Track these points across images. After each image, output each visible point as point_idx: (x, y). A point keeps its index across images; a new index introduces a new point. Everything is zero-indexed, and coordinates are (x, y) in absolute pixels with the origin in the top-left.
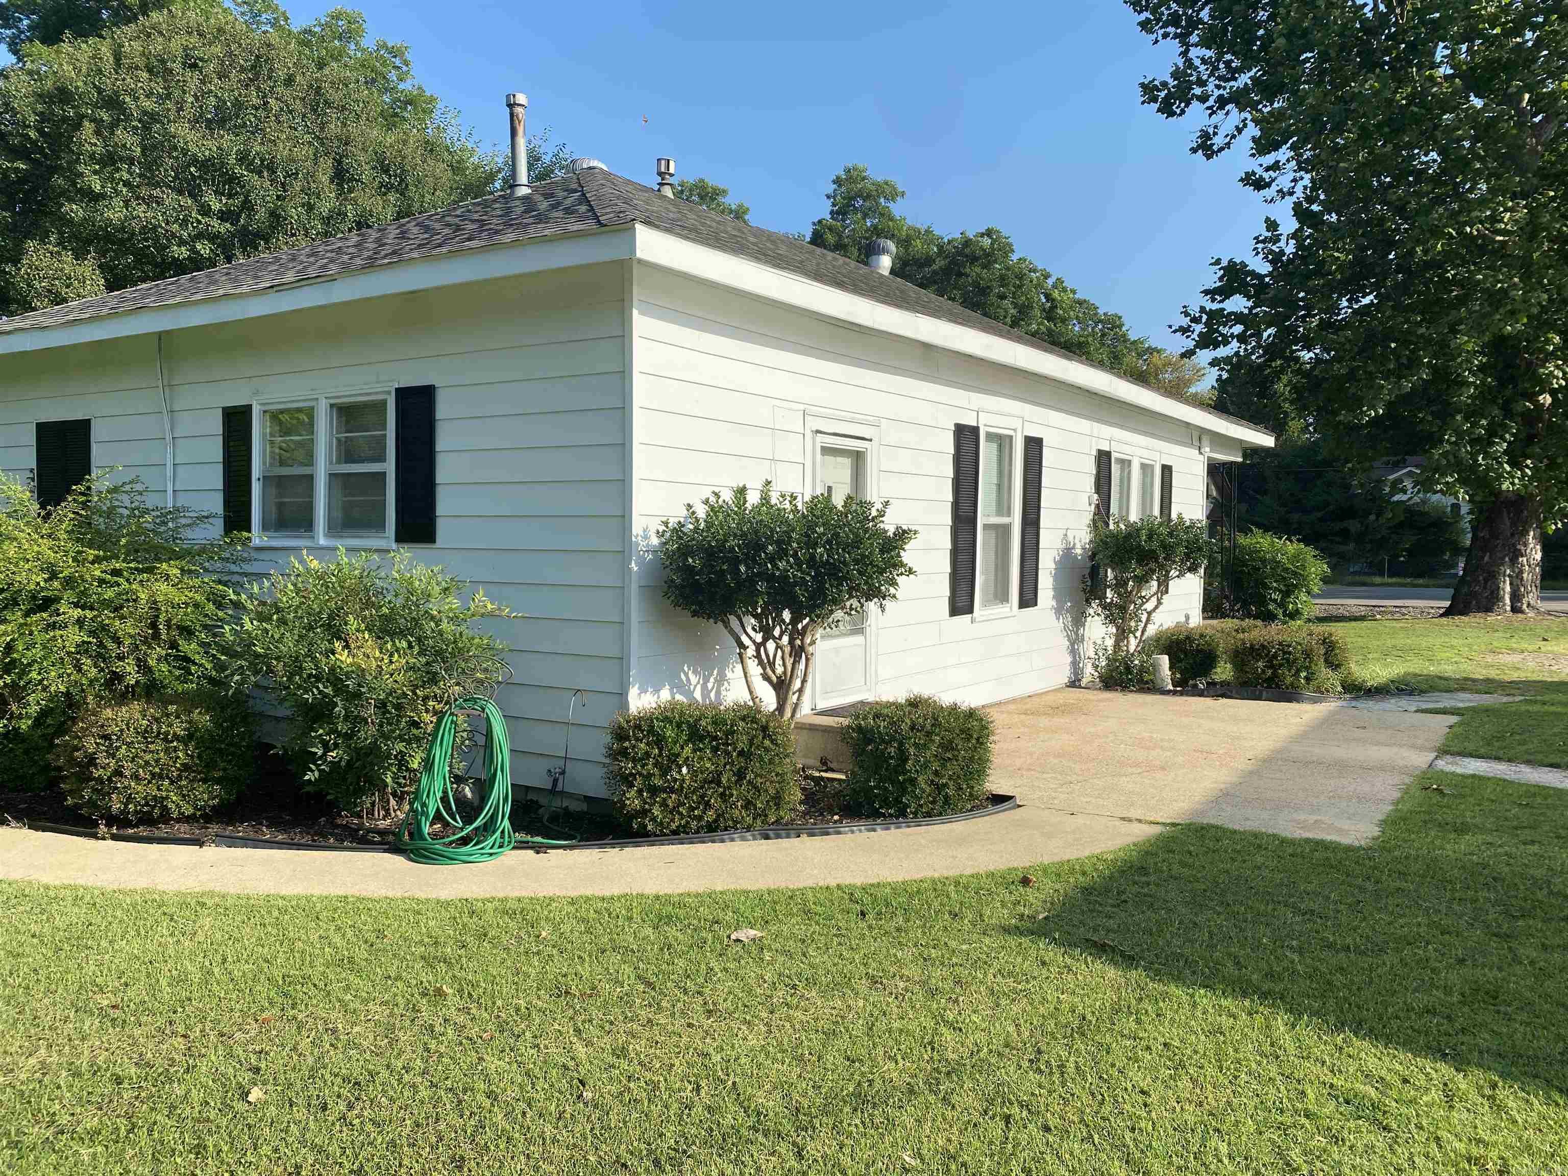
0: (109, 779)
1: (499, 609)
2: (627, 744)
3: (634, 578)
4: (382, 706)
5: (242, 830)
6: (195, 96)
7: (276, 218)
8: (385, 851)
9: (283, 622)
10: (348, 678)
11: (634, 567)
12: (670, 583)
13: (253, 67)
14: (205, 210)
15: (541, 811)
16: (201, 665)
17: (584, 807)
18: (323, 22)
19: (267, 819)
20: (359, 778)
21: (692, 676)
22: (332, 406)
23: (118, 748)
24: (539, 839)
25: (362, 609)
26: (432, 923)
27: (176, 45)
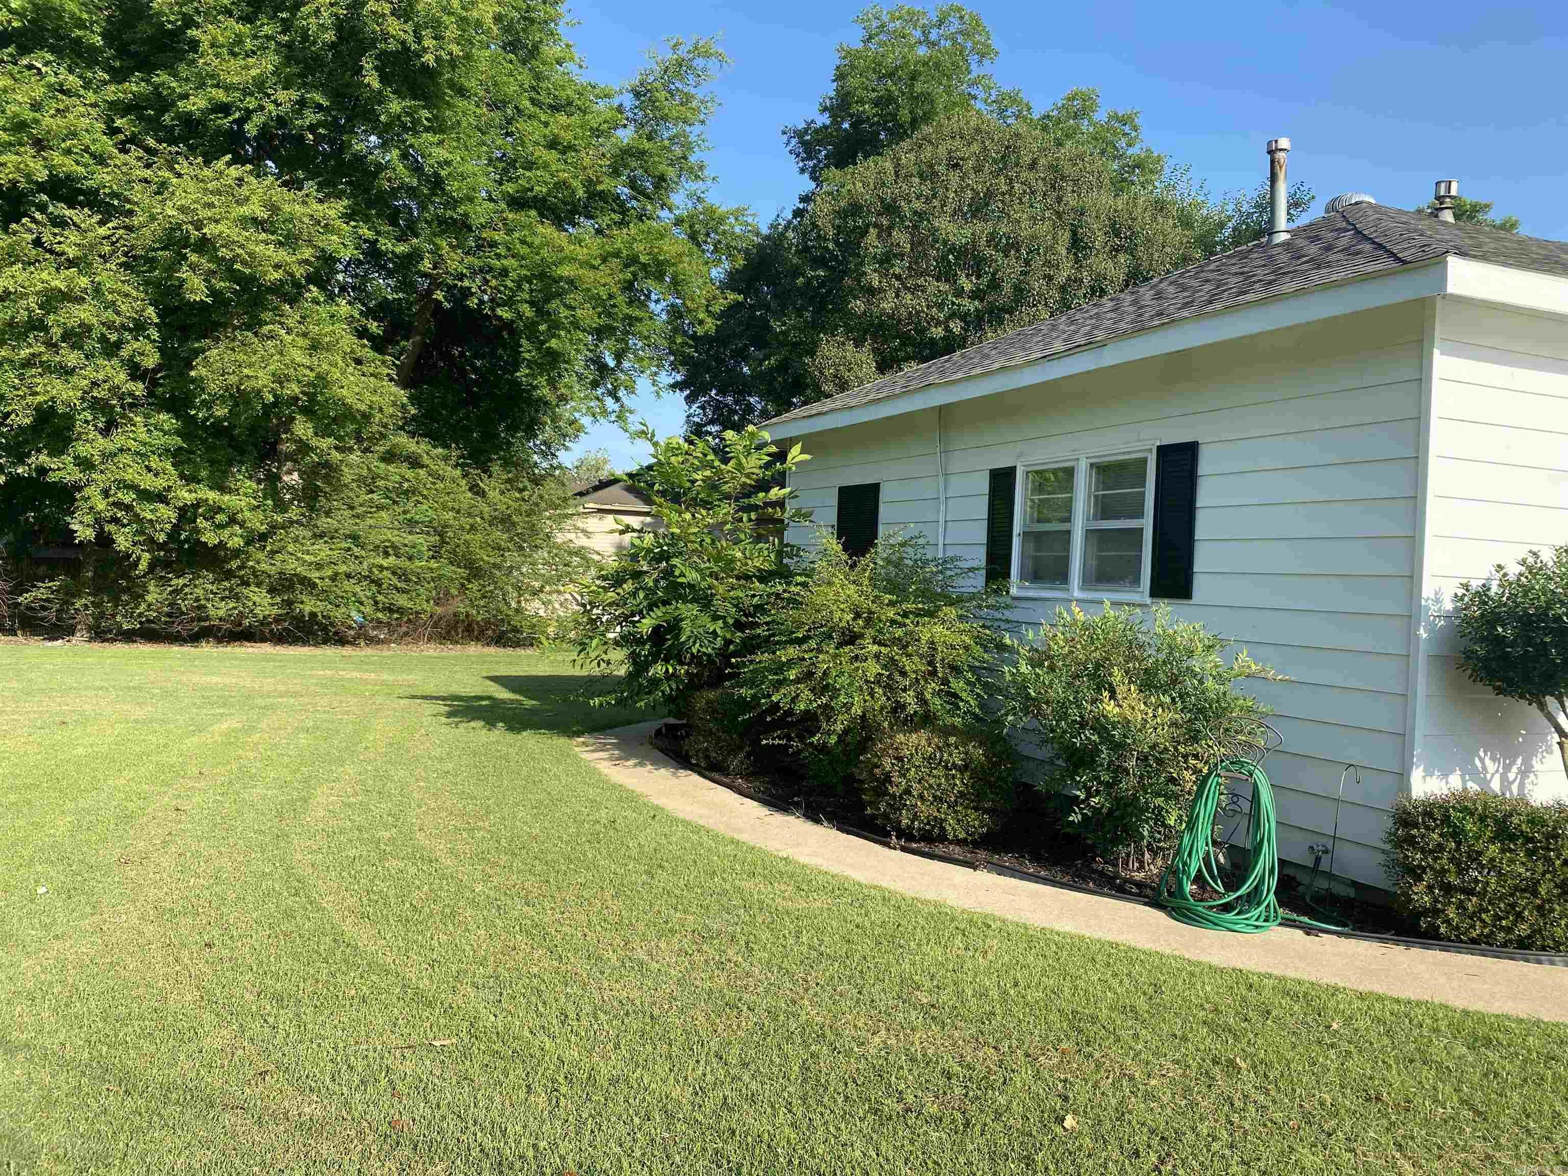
0: (901, 797)
1: (1264, 670)
2: (1414, 832)
3: (1422, 647)
4: (1143, 759)
5: (1007, 860)
6: (956, 192)
7: (1019, 291)
8: (1145, 904)
9: (1052, 669)
10: (1114, 728)
11: (1423, 634)
12: (1469, 655)
13: (1003, 157)
14: (959, 293)
15: (1300, 889)
16: (967, 702)
17: (1352, 893)
18: (1060, 105)
19: (1029, 853)
20: (1117, 827)
21: (1488, 761)
22: (1092, 465)
23: (908, 770)
24: (1305, 919)
25: (1127, 662)
26: (1208, 988)
27: (942, 151)
